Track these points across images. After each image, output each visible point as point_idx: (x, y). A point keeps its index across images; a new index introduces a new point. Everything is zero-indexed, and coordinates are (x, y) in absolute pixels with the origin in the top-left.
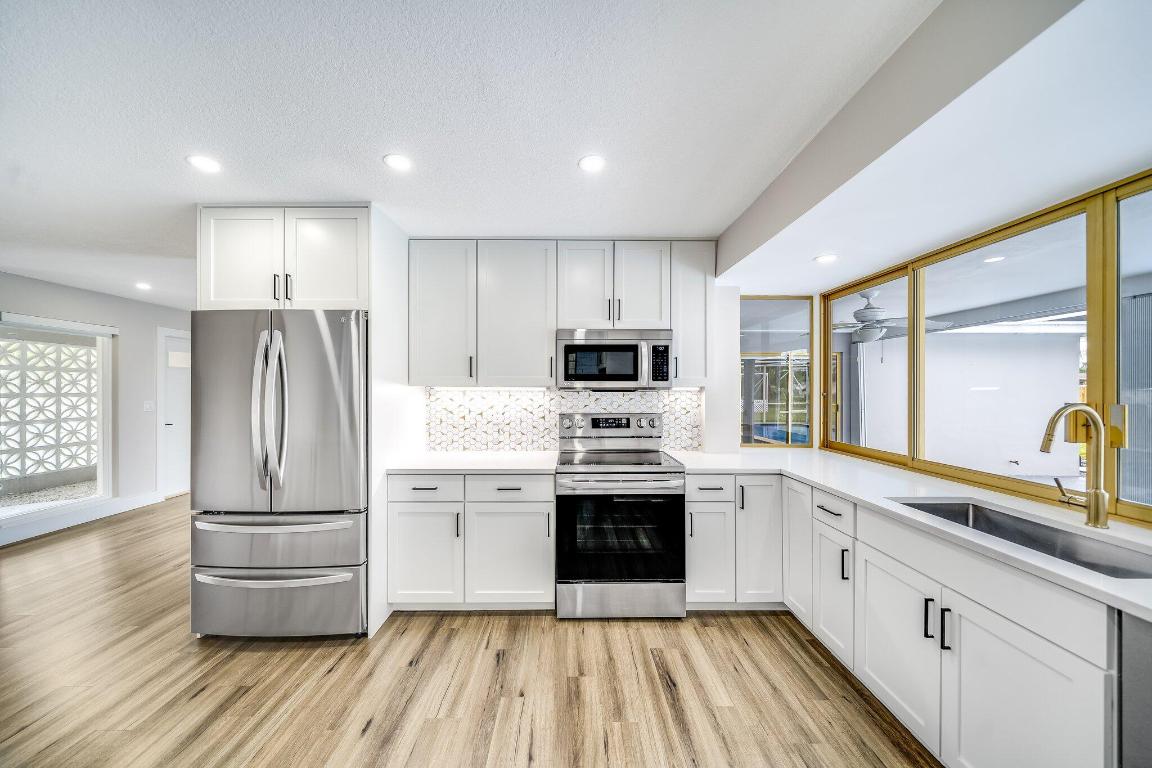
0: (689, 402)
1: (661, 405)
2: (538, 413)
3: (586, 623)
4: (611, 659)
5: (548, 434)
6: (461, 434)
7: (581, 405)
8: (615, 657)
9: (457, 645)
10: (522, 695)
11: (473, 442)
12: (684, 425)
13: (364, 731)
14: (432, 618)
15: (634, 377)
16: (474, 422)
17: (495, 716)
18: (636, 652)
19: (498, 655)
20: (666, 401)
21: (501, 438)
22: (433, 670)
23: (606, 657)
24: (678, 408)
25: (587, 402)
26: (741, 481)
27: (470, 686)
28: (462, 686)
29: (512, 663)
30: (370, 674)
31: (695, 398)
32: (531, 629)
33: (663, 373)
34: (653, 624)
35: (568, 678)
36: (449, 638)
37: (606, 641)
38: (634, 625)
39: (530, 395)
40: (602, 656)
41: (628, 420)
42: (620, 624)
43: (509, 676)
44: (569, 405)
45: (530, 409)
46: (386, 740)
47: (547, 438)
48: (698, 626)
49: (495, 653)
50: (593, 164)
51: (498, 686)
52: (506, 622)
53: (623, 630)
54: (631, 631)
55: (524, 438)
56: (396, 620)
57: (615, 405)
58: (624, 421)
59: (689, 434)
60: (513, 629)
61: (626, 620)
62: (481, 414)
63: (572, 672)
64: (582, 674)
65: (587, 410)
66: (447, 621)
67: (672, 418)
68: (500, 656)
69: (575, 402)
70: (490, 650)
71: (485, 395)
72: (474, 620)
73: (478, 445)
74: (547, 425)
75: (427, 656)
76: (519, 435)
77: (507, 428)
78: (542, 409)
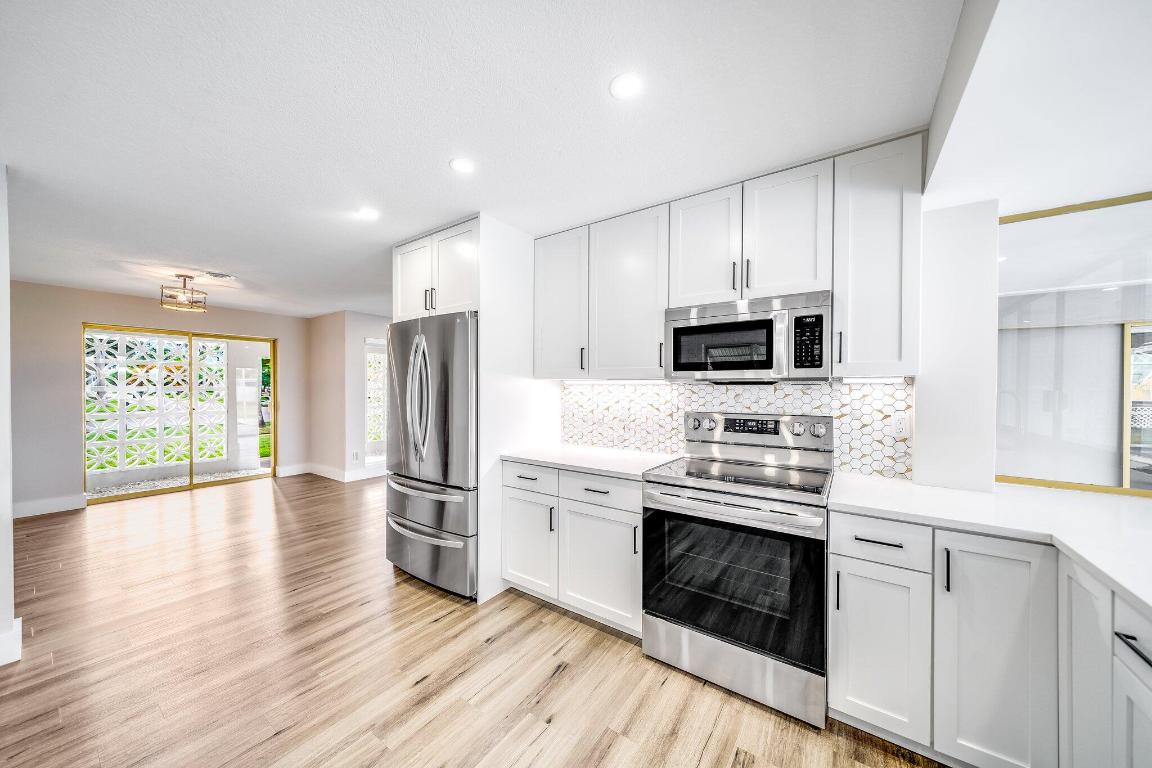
0: (890, 401)
1: (836, 404)
2: (666, 410)
3: (674, 673)
4: (674, 732)
5: (676, 435)
6: (591, 428)
7: (716, 402)
8: (681, 734)
9: (534, 639)
10: (549, 721)
11: (600, 437)
12: (878, 436)
13: (417, 683)
14: (533, 604)
15: (767, 364)
16: (601, 417)
17: (510, 728)
18: (713, 741)
19: (559, 666)
20: (846, 400)
21: (626, 436)
22: (500, 654)
23: (670, 727)
24: (866, 410)
25: (724, 398)
26: (944, 540)
27: (516, 684)
28: (509, 682)
29: (566, 681)
30: (456, 636)
31: (900, 395)
32: (610, 652)
33: (813, 356)
34: (768, 715)
35: (607, 729)
36: (532, 630)
37: (683, 710)
38: (737, 703)
39: (656, 389)
40: (665, 726)
41: (777, 422)
42: (721, 695)
43: (554, 694)
44: (702, 401)
45: (656, 405)
46: (423, 700)
47: (674, 439)
48: (842, 751)
49: (556, 664)
50: (629, 86)
51: (535, 700)
52: (590, 635)
53: (718, 704)
54: (727, 709)
55: (650, 438)
56: (507, 595)
57: (763, 403)
58: (771, 426)
59: (889, 452)
60: (594, 644)
61: (730, 693)
62: (608, 409)
63: (617, 724)
64: (625, 733)
65: (723, 408)
66: (543, 612)
67: (857, 424)
68: (560, 668)
69: (709, 398)
70: (555, 658)
71: (611, 388)
72: (565, 620)
73: (606, 441)
74: (675, 425)
75: (503, 639)
76: (644, 434)
77: (632, 425)
78: (669, 405)
